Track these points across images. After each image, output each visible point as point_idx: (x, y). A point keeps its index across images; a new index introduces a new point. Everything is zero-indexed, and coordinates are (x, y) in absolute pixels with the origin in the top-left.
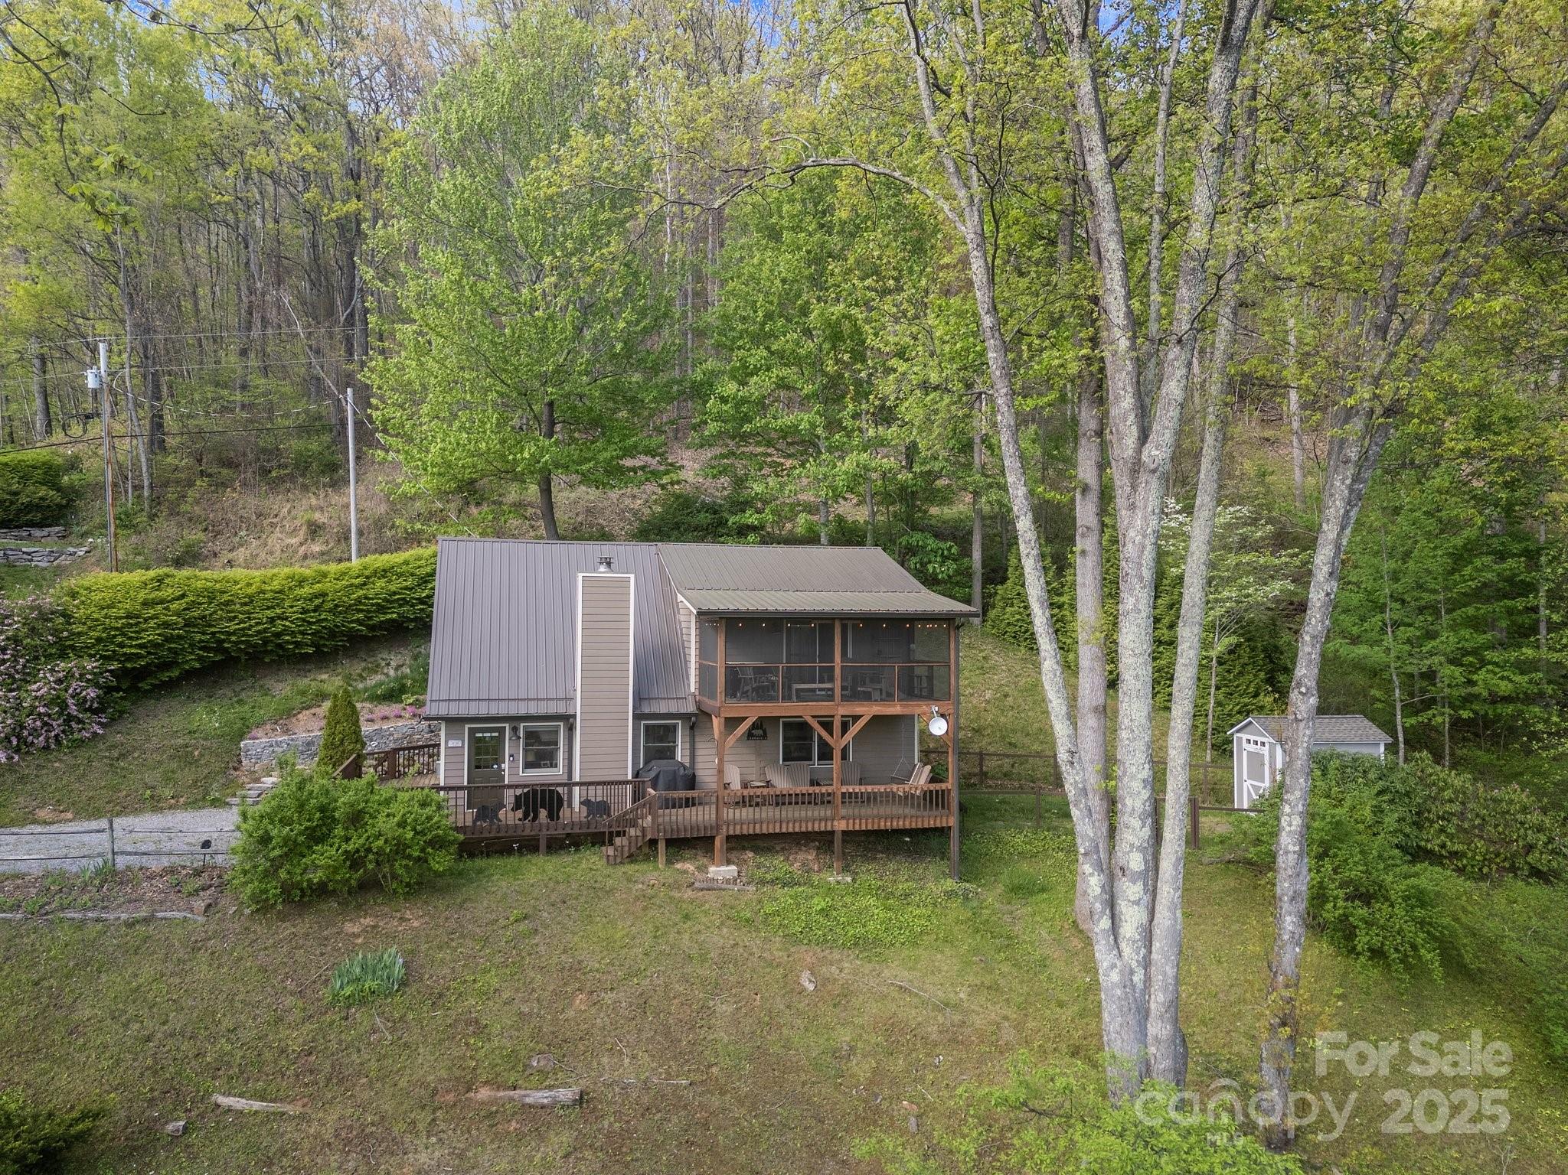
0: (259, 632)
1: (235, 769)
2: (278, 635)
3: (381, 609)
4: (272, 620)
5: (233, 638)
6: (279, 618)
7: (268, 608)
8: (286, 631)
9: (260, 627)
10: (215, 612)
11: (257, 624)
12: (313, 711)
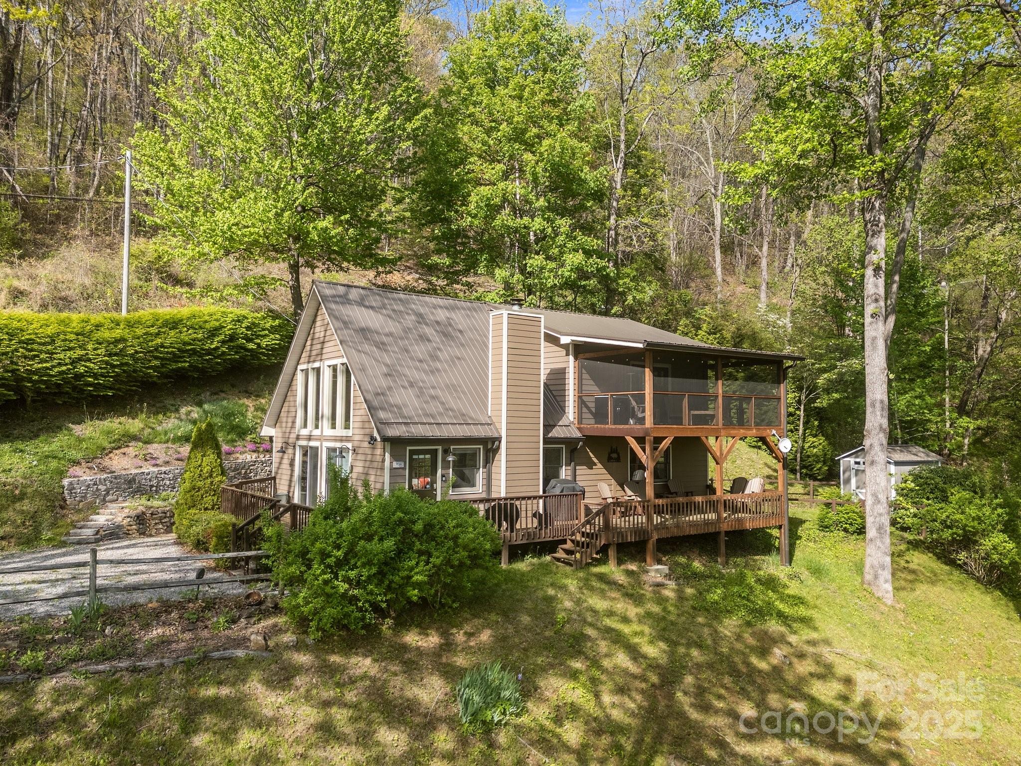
0: (61, 373)
1: (62, 508)
2: (78, 377)
3: (175, 358)
4: (74, 362)
5: (35, 378)
6: (80, 359)
7: (70, 349)
8: (90, 372)
9: (64, 368)
10: (16, 350)
11: (60, 364)
12: (122, 450)
